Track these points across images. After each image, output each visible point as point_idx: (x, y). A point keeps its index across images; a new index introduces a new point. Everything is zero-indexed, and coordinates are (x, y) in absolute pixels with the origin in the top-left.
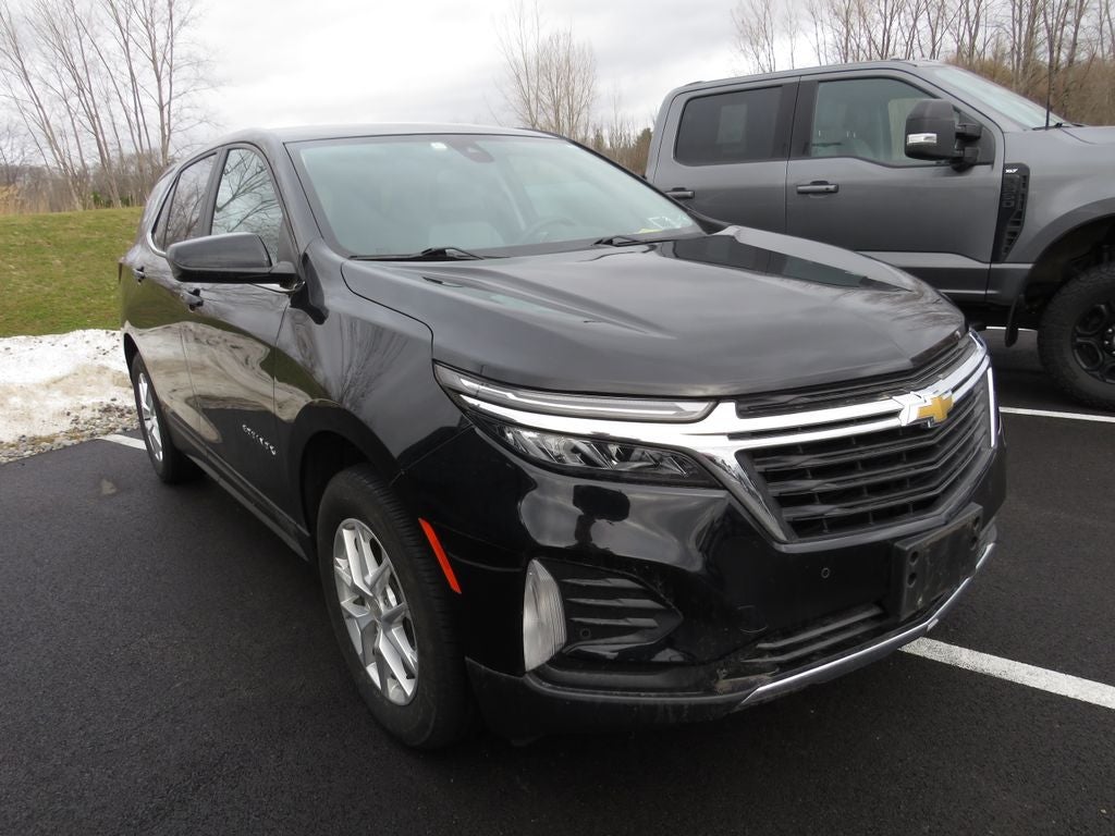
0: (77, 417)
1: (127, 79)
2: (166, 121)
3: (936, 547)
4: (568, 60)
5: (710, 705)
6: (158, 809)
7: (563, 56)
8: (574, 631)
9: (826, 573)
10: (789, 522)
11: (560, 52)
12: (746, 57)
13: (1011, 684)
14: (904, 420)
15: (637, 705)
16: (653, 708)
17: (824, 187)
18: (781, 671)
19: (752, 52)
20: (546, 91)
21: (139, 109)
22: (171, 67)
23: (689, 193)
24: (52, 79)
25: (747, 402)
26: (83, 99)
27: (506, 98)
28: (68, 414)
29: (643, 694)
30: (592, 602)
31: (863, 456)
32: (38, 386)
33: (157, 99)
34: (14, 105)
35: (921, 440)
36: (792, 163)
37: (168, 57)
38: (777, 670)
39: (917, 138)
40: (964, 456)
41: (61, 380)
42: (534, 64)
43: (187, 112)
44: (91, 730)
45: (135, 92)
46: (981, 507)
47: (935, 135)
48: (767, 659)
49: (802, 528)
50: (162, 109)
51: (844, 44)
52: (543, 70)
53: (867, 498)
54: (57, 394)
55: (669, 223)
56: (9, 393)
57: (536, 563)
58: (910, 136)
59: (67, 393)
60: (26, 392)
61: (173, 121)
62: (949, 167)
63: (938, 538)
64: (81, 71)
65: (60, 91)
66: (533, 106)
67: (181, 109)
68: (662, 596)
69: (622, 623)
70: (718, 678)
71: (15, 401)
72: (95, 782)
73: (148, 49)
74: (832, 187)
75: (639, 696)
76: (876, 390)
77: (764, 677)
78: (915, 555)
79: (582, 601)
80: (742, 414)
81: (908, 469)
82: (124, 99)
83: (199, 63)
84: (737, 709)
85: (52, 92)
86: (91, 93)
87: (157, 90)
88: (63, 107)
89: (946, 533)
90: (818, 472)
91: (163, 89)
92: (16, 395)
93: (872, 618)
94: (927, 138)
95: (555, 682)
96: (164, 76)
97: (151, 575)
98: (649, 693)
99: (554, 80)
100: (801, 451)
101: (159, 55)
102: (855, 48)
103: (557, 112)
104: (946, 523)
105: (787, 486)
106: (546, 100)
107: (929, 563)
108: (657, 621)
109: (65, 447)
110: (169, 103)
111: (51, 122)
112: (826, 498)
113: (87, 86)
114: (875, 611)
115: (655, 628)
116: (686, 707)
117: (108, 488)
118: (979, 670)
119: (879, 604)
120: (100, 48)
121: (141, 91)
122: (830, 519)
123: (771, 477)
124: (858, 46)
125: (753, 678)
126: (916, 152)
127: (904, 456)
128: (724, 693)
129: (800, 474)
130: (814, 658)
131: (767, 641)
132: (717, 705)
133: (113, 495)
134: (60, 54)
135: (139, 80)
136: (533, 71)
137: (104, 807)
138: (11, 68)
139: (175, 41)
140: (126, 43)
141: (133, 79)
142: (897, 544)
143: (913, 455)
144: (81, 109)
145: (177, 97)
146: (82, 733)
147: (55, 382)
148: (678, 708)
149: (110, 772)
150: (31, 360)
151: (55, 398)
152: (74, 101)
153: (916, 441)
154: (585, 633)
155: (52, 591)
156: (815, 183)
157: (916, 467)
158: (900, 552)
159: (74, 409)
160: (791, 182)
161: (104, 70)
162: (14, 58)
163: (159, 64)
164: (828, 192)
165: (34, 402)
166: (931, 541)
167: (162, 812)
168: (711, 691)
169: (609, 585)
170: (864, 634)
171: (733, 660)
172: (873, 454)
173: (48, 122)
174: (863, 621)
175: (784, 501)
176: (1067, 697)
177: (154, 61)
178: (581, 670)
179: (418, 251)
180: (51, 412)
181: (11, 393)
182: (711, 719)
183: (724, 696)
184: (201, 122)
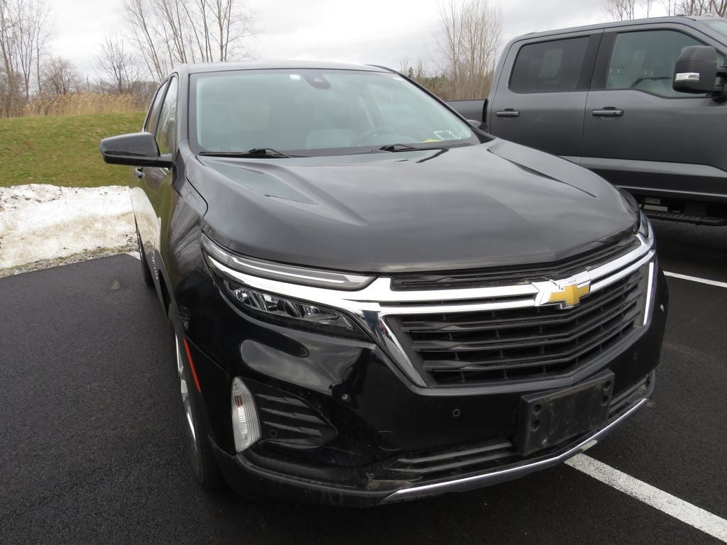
0: (132, 238)
1: (203, 29)
2: (224, 56)
3: (560, 403)
4: (483, 19)
5: (358, 498)
6: (44, 498)
7: (480, 15)
8: (264, 430)
9: (456, 413)
10: (428, 372)
11: (479, 11)
12: (613, 15)
13: (650, 509)
14: (537, 303)
15: (307, 488)
16: (318, 493)
17: (612, 112)
18: (423, 480)
19: (617, 12)
20: (467, 39)
21: (208, 48)
22: (229, 22)
23: (516, 113)
24: (160, 28)
25: (402, 278)
26: (177, 42)
27: (438, 43)
28: (127, 235)
29: (312, 481)
30: (275, 412)
31: (499, 327)
32: (112, 217)
33: (220, 42)
34: (138, 45)
35: (556, 318)
36: (590, 93)
37: (228, 15)
38: (421, 478)
39: (683, 76)
40: (607, 331)
41: (127, 214)
42: (460, 19)
43: (236, 50)
44: (33, 441)
45: (207, 37)
46: (613, 374)
47: (698, 74)
48: (408, 470)
49: (441, 378)
50: (222, 48)
51: (690, 4)
52: (466, 24)
53: (502, 359)
54: (123, 223)
55: (451, 136)
56: (95, 221)
57: (237, 381)
58: (678, 75)
59: (129, 223)
60: (105, 220)
61: (228, 56)
62: (710, 99)
63: (565, 395)
64: (176, 24)
65: (165, 37)
66: (456, 49)
67: (233, 48)
68: (322, 415)
69: (296, 430)
70: (367, 479)
71: (98, 225)
72: (20, 474)
73: (216, 11)
74: (618, 112)
75: (310, 482)
76: (520, 276)
77: (407, 482)
78: (538, 407)
79: (269, 410)
80: (394, 287)
81: (541, 340)
82: (200, 41)
83: (246, 19)
84: (382, 503)
85: (160, 37)
86: (181, 38)
87: (220, 37)
88: (166, 46)
89: (572, 392)
90: (458, 336)
91: (224, 35)
92: (99, 222)
93: (507, 449)
94: (691, 76)
95: (256, 463)
96: (224, 27)
97: (112, 345)
98: (316, 481)
99: (473, 32)
100: (445, 319)
101: (222, 14)
102: (698, 7)
103: (473, 53)
104: (574, 385)
105: (428, 344)
106: (468, 46)
107: (553, 414)
108: (321, 431)
109: (110, 257)
110: (226, 44)
111: (158, 55)
112: (463, 356)
113: (179, 33)
114: (506, 445)
115: (319, 437)
116: (341, 496)
117: (116, 286)
118: (628, 493)
119: (510, 439)
120: (189, 10)
121: (210, 36)
122: (466, 372)
123: (415, 336)
124: (701, 6)
125: (398, 482)
126: (682, 87)
127: (541, 329)
128: (372, 490)
129: (443, 336)
130: (453, 473)
131: (407, 457)
132: (364, 498)
133: (117, 290)
134: (166, 14)
135: (210, 30)
136: (458, 26)
137: (17, 491)
138: (137, 21)
139: (232, 5)
140: (203, 7)
141: (206, 29)
142: (523, 397)
143: (549, 329)
144: (175, 48)
145: (231, 41)
146: (28, 441)
147: (123, 216)
148: (336, 496)
149: (30, 469)
150: (111, 201)
151: (121, 225)
152: (172, 43)
153: (551, 319)
154: (273, 433)
155: (56, 348)
156: (606, 108)
157: (550, 339)
158: (525, 403)
159: (131, 233)
160: (589, 107)
161: (190, 23)
162: (140, 17)
163: (222, 20)
164: (615, 115)
165: (109, 227)
166: (555, 397)
167: (46, 500)
168: (362, 487)
169: (285, 402)
170: (501, 460)
171: (378, 468)
172: (509, 326)
173: (156, 55)
174: (499, 451)
175: (426, 355)
176: (693, 527)
177: (219, 18)
178: (273, 457)
179: (246, 150)
180: (117, 234)
181: (96, 220)
182: (361, 507)
183: (370, 493)
184: (245, 56)
